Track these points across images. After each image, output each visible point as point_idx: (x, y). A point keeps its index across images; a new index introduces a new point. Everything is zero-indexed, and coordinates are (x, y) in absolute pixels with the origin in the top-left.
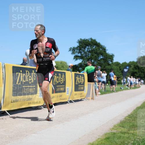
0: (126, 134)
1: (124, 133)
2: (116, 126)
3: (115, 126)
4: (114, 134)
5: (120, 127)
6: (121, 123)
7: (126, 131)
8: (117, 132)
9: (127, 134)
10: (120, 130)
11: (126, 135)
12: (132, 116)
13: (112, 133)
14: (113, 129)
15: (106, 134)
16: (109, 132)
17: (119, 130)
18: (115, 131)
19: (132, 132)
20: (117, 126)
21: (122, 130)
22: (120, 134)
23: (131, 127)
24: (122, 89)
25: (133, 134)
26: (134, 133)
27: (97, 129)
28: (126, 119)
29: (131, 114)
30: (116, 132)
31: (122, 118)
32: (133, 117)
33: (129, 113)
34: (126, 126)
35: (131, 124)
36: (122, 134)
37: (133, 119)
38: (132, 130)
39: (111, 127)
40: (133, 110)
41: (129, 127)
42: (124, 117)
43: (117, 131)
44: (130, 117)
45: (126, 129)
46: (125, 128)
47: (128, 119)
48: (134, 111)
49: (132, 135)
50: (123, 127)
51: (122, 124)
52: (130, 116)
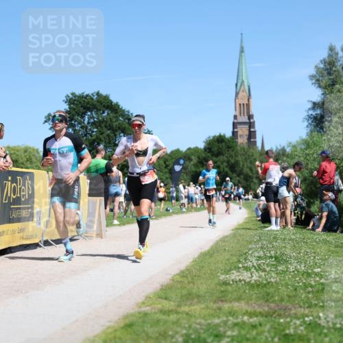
0: (172, 314)
1: (168, 312)
2: (150, 298)
3: (148, 297)
4: (146, 314)
5: (160, 300)
6: (161, 289)
7: (174, 308)
8: (153, 311)
9: (175, 315)
10: (160, 306)
11: (172, 316)
12: (187, 272)
13: (139, 313)
14: (143, 303)
15: (126, 317)
16: (134, 311)
17: (156, 306)
18: (148, 308)
19: (186, 309)
20: (151, 296)
21: (163, 306)
22: (158, 315)
23: (184, 298)
24: (171, 211)
25: (187, 314)
26: (191, 311)
27: (106, 306)
28: (173, 280)
29: (187, 270)
30: (149, 312)
31: (165, 279)
32: (189, 276)
33: (183, 267)
34: (172, 298)
35: (185, 292)
36: (164, 314)
37: (190, 279)
38: (185, 305)
39: (140, 301)
40: (191, 260)
41: (179, 299)
42: (170, 277)
43: (152, 309)
44: (183, 276)
45: (172, 303)
46: (170, 300)
47: (180, 280)
48: (193, 261)
49: (185, 315)
50: (166, 299)
51: (165, 292)
52: (183, 274)
